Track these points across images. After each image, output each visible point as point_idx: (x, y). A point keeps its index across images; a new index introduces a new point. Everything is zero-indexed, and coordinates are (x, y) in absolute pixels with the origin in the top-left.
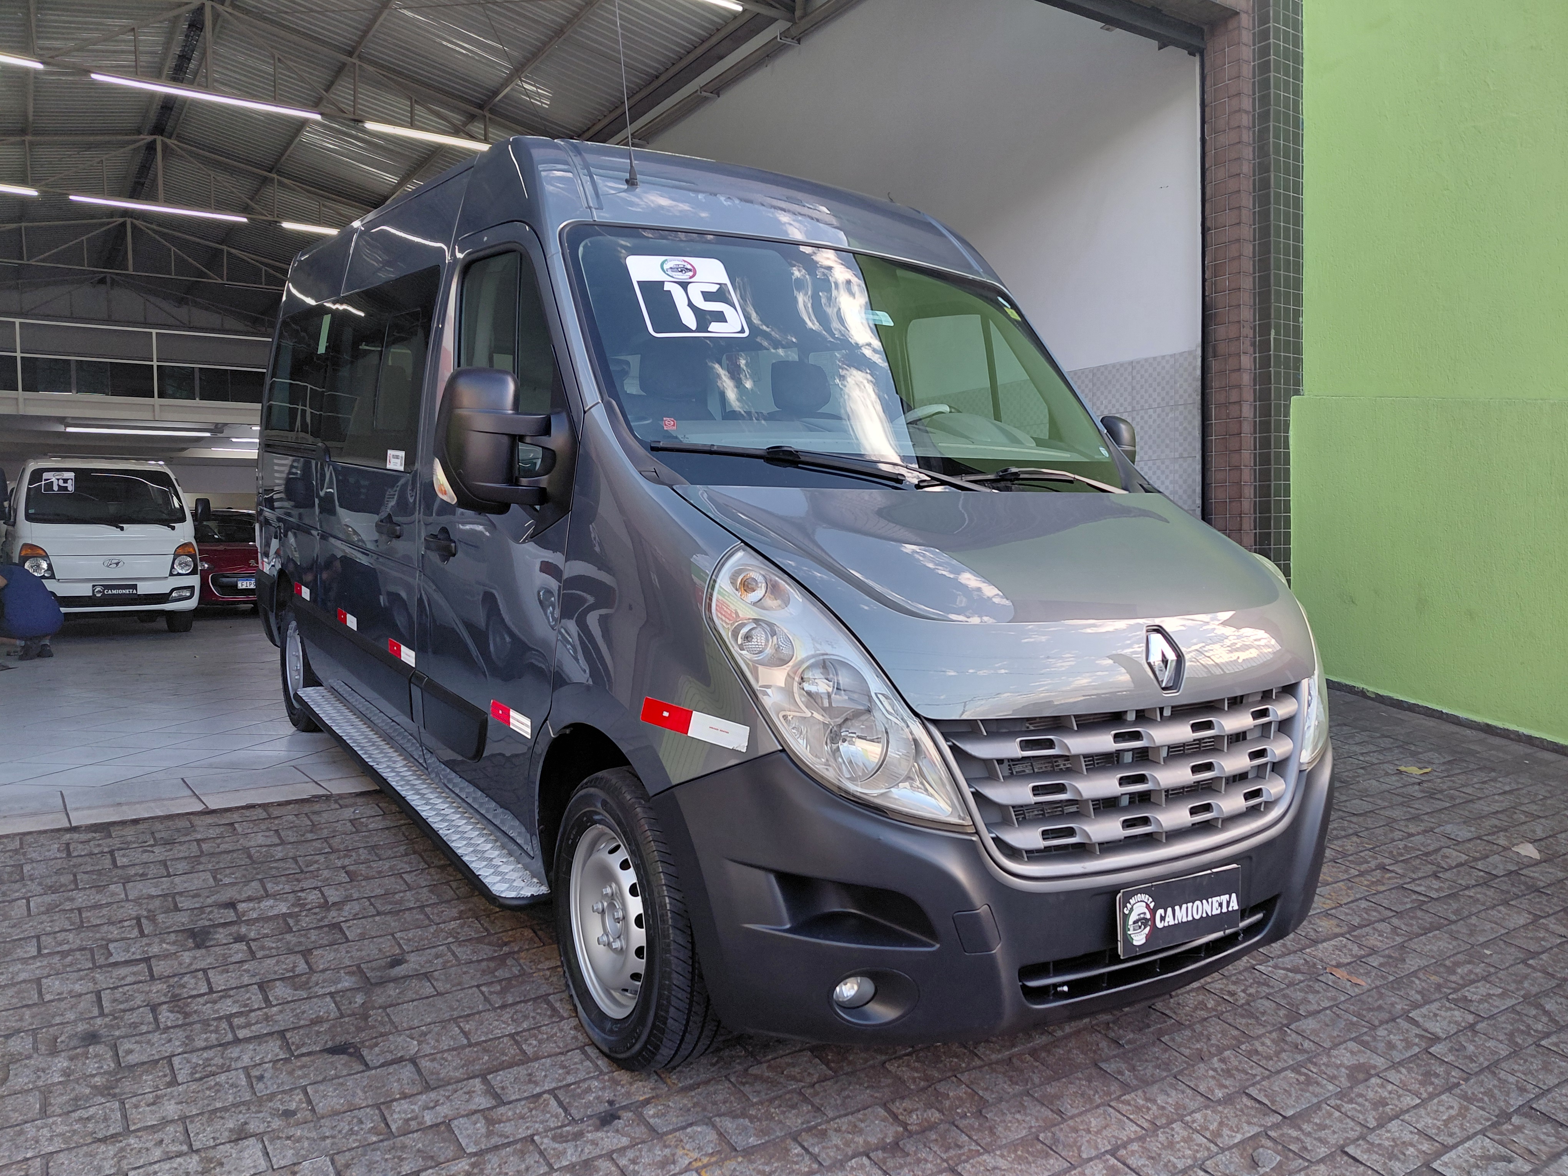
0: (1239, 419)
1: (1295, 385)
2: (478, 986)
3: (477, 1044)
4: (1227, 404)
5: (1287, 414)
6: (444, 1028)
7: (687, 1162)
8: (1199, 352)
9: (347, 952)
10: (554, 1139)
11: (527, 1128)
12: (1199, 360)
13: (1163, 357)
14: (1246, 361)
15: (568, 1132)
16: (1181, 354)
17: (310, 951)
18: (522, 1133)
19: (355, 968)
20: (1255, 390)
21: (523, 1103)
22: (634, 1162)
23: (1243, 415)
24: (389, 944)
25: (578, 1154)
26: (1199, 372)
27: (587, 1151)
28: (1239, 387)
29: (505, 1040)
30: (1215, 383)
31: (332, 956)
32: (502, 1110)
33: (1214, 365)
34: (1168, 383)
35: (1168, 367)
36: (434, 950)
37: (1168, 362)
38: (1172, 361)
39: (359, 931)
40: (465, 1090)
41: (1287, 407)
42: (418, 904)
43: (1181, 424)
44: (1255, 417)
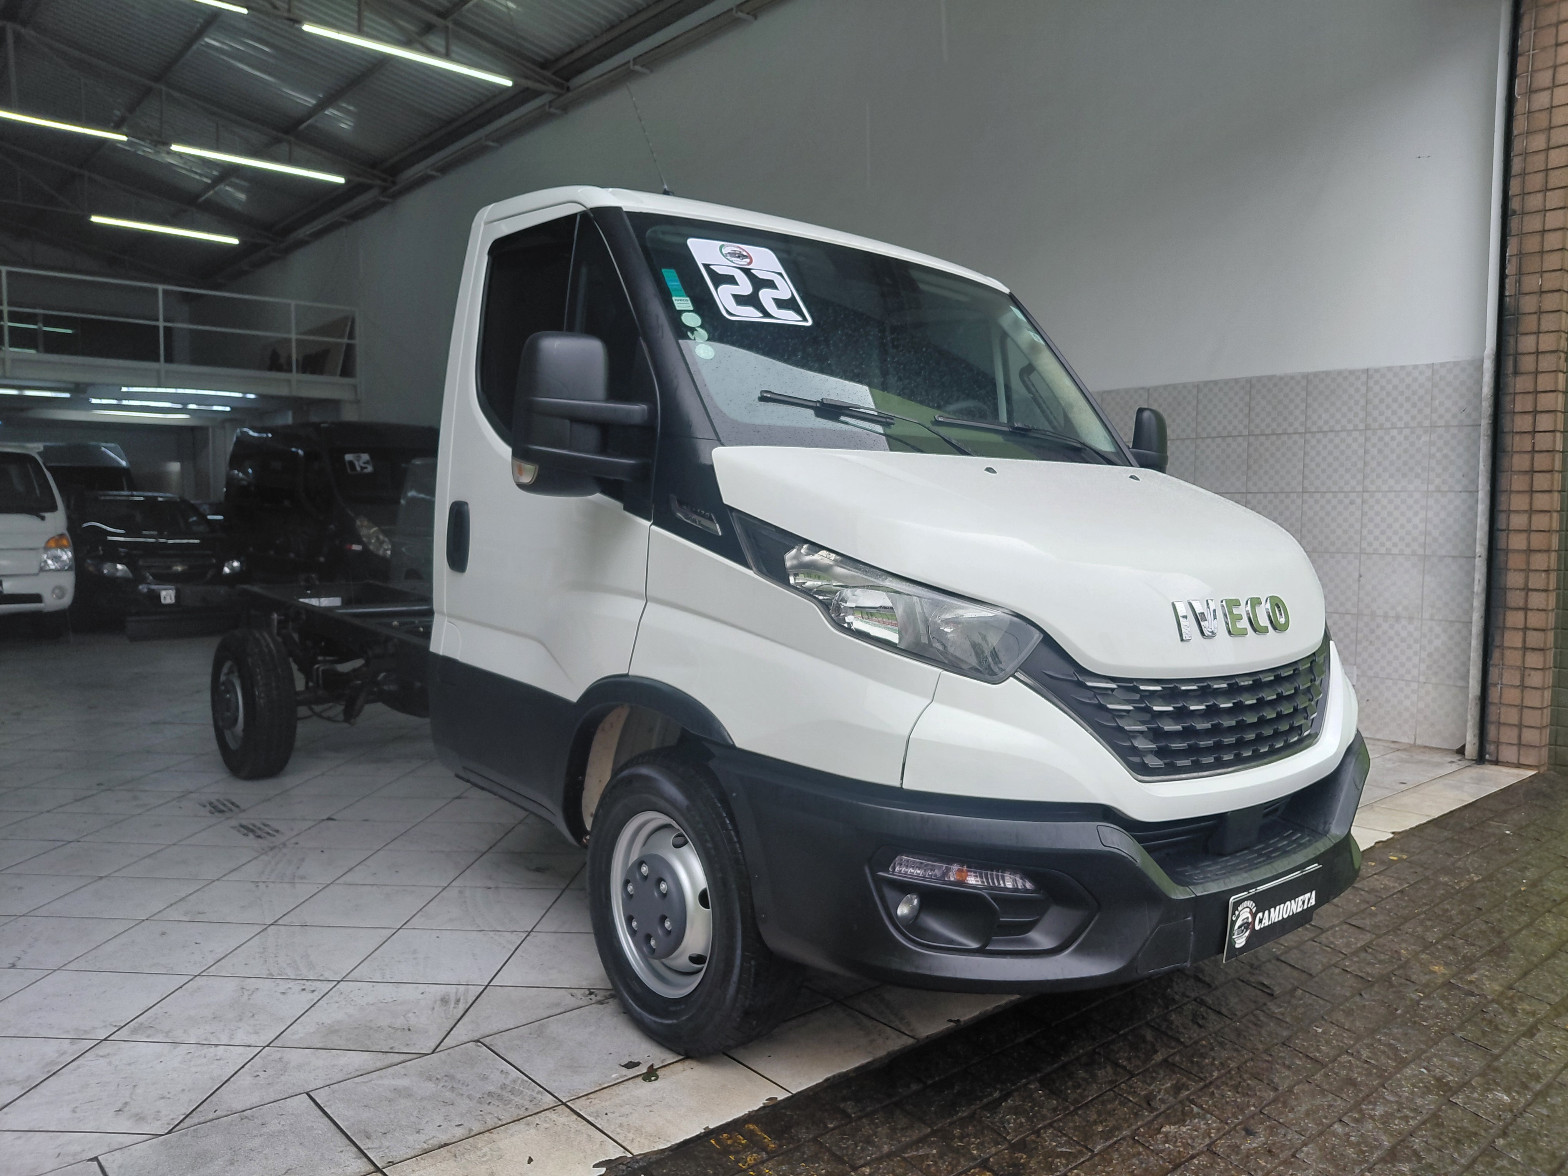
4: (1531, 433)
12: (1490, 374)
13: (1416, 367)
26: (1487, 391)
28: (1554, 412)
34: (1421, 398)
37: (1421, 373)
38: (1429, 373)
43: (1439, 450)
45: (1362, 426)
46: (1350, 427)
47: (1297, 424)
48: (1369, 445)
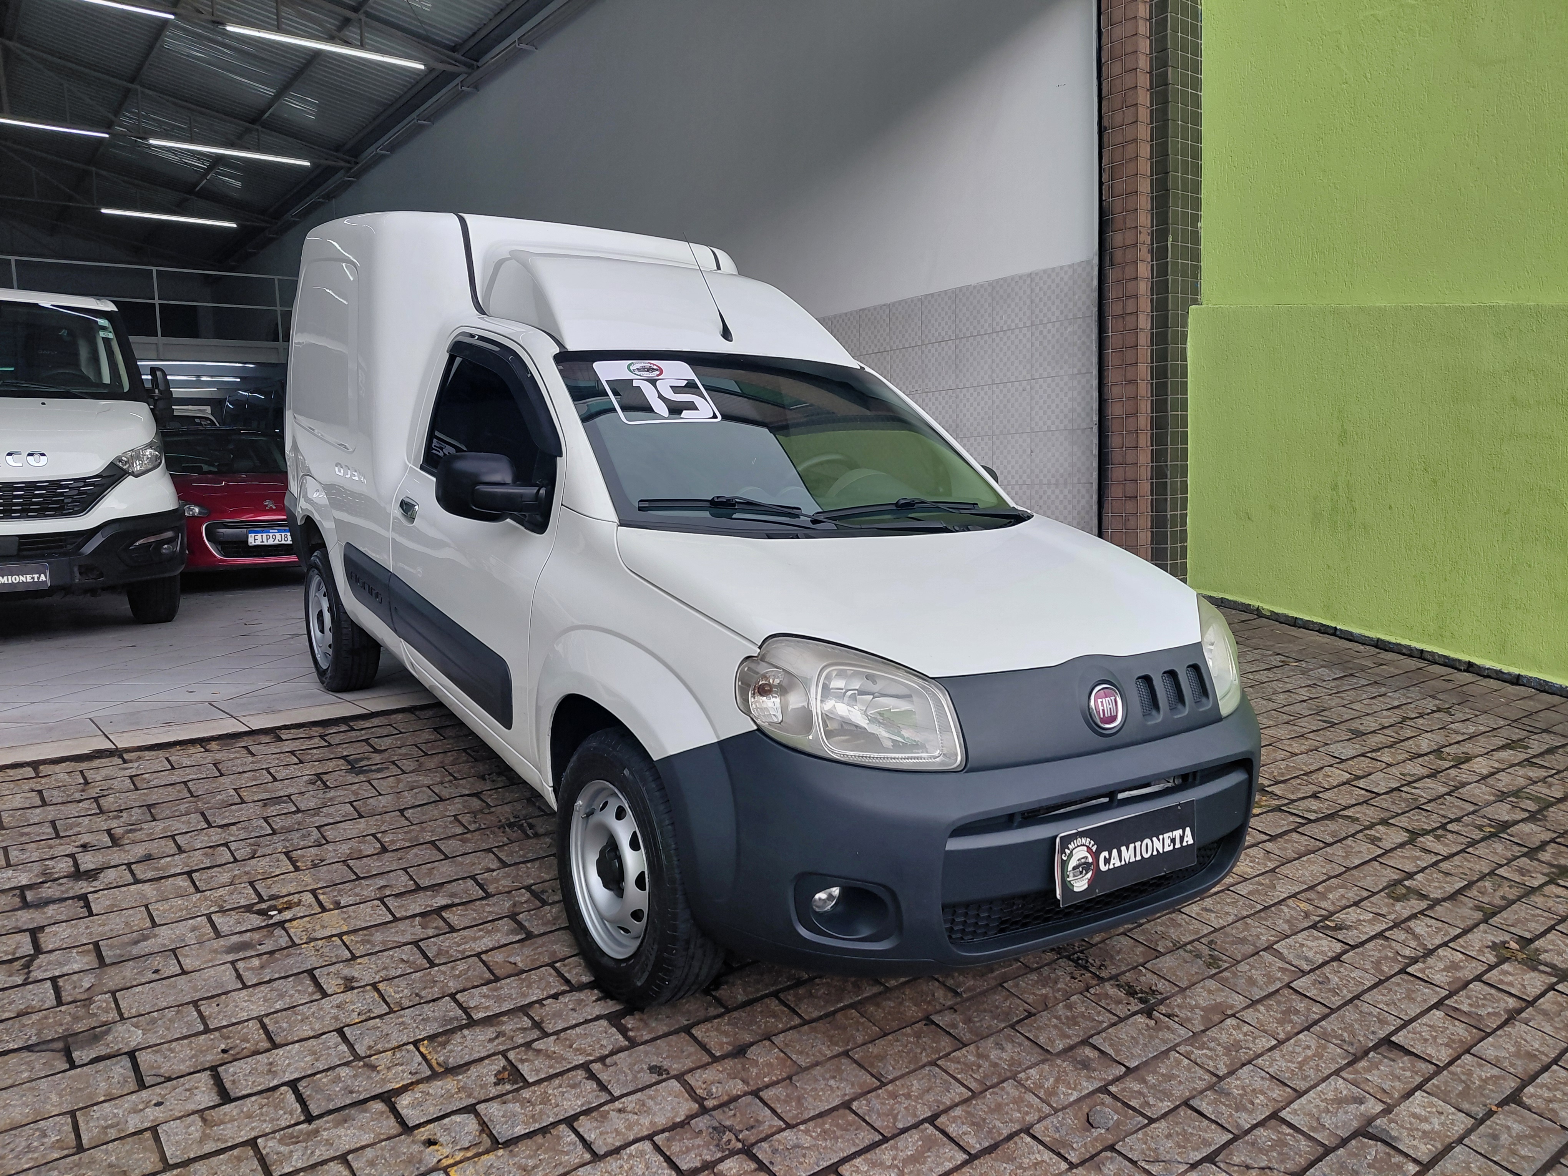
0: (1136, 330)
1: (1194, 294)
2: (233, 963)
3: (216, 1029)
4: (1123, 316)
5: (1185, 325)
6: (178, 1012)
7: (435, 1160)
8: (1096, 261)
9: (87, 928)
10: (281, 1141)
11: (253, 1129)
12: (1096, 269)
13: (1062, 268)
14: (1144, 270)
15: (301, 1131)
16: (1079, 264)
17: (42, 928)
18: (244, 1136)
19: (91, 946)
20: (1152, 300)
21: (253, 1098)
22: (372, 1164)
23: (1140, 326)
24: (139, 916)
25: (305, 1158)
26: (1095, 282)
27: (318, 1153)
28: (1136, 296)
29: (251, 1023)
30: (1113, 293)
31: (65, 934)
32: (227, 1108)
33: (1112, 275)
34: (1066, 295)
35: (1066, 278)
36: (191, 921)
37: (1066, 273)
38: (1070, 272)
39: (108, 903)
40: (187, 1086)
41: (1185, 317)
42: (186, 869)
43: (1079, 338)
44: (1152, 328)
45: (1028, 324)
46: (1021, 325)
47: (986, 326)
48: (1034, 338)
